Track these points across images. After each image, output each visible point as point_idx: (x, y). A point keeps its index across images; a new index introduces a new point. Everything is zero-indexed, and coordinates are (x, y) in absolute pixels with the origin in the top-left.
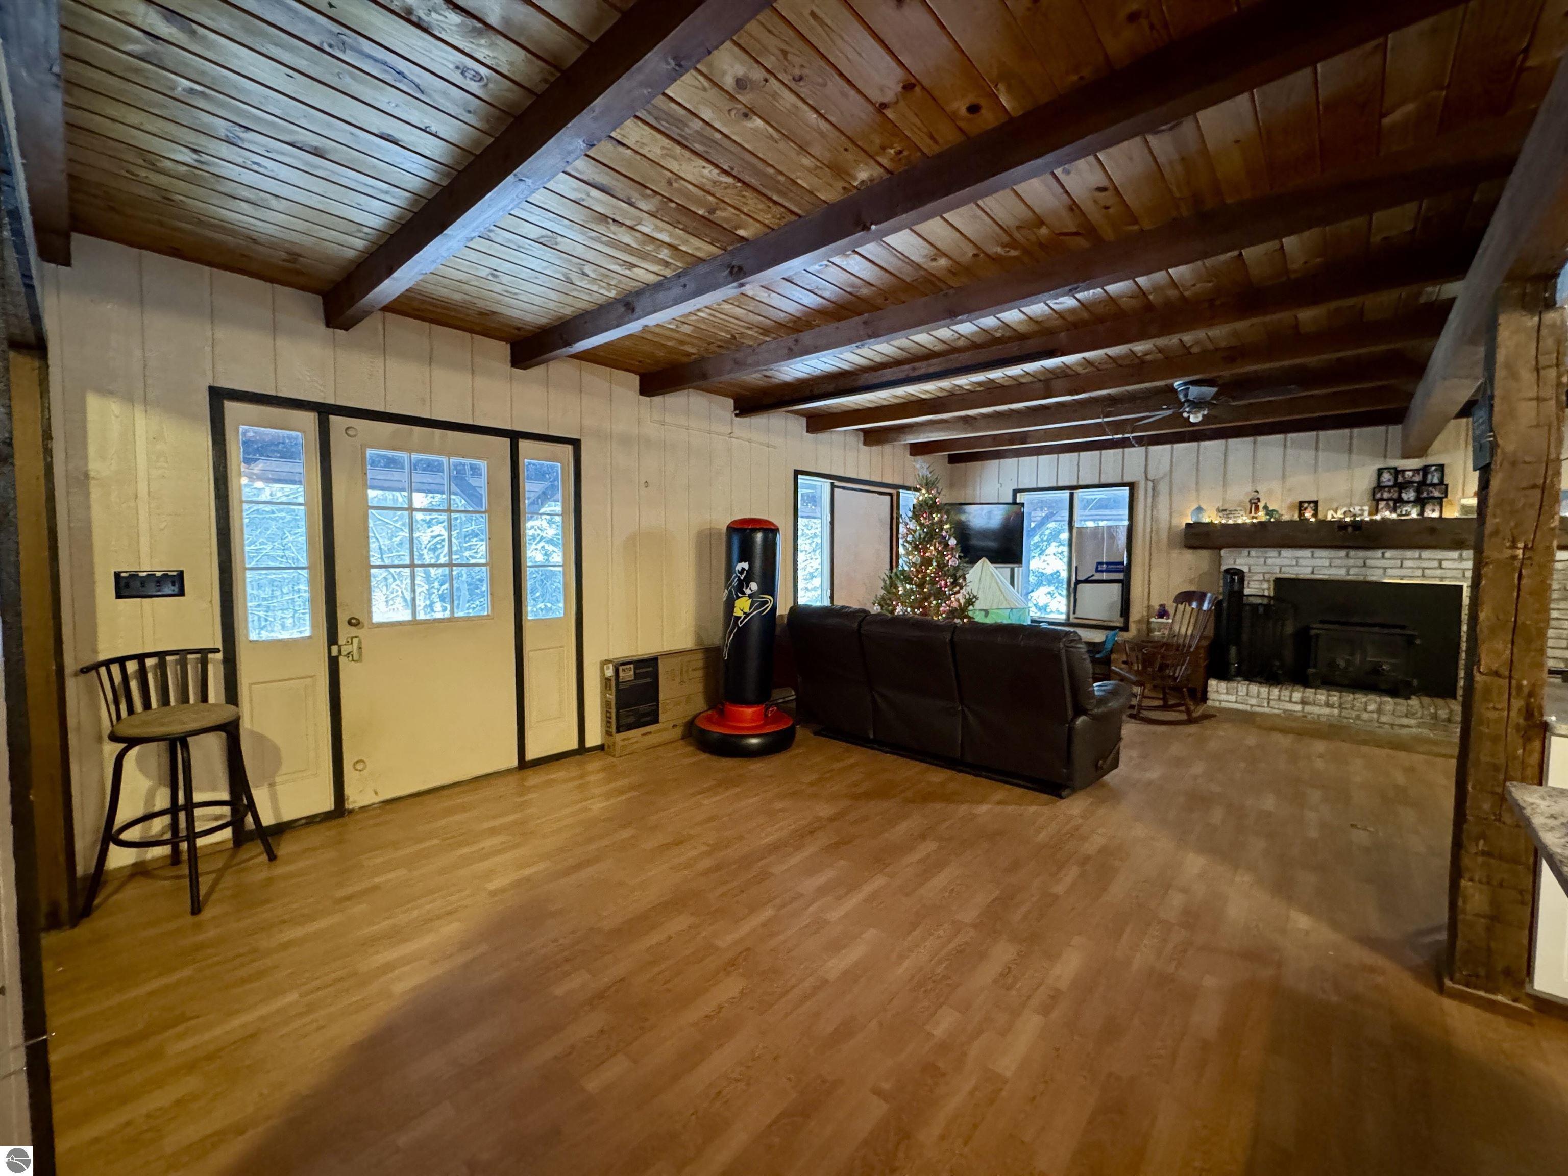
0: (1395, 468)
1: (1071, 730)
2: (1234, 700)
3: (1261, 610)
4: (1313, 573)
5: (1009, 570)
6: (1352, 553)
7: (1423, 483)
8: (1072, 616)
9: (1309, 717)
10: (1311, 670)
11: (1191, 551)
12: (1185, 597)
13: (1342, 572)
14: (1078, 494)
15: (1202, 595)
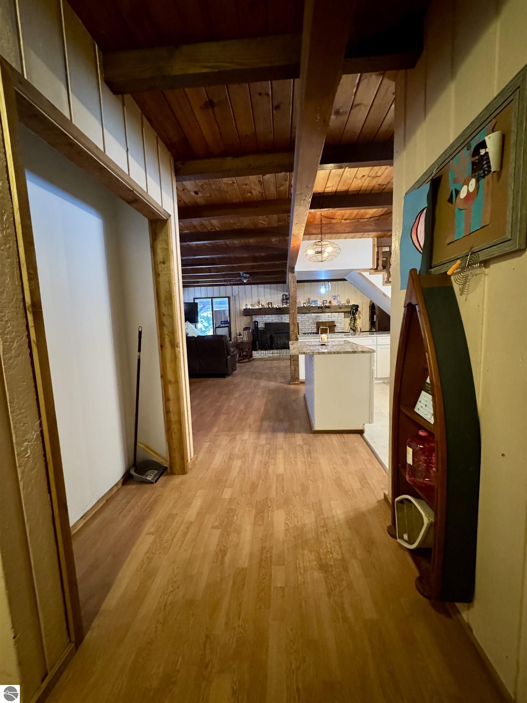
0: (285, 295)
1: (227, 360)
2: (258, 356)
3: (262, 331)
4: (272, 321)
5: (194, 325)
6: (279, 316)
8: (215, 334)
9: (274, 357)
10: (273, 345)
11: (245, 317)
12: (245, 329)
13: (278, 320)
14: (214, 300)
15: (250, 328)
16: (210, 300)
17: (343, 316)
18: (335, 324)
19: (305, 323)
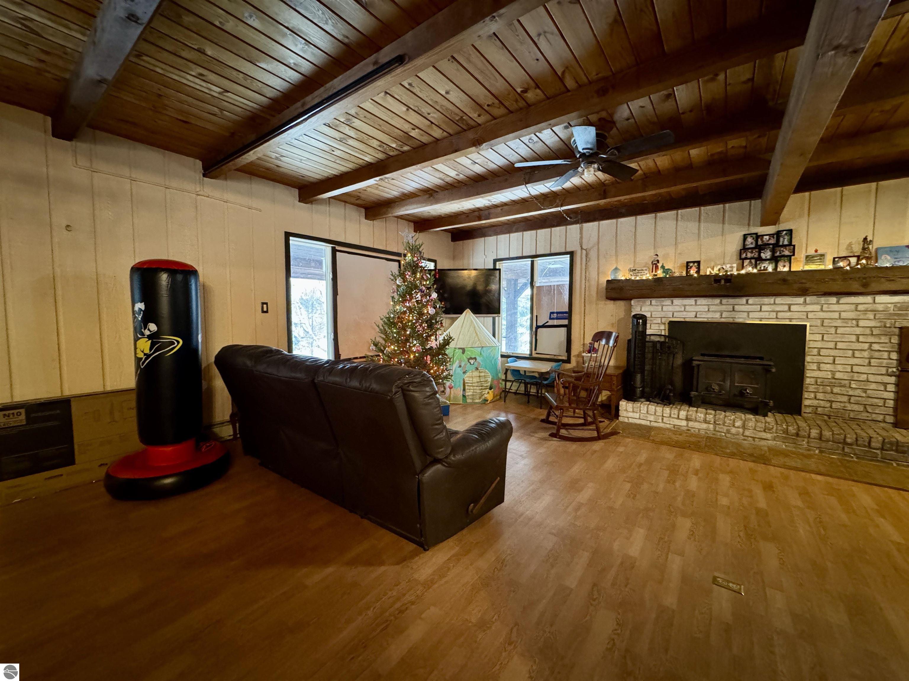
0: (756, 234)
1: (420, 482)
2: (638, 417)
3: (658, 345)
4: (696, 317)
5: (492, 318)
6: (725, 301)
7: (777, 245)
8: (534, 352)
9: (692, 430)
10: (693, 393)
11: (612, 302)
12: (599, 336)
13: (717, 315)
14: (539, 262)
15: (609, 334)
16: (528, 262)
19: (836, 327)
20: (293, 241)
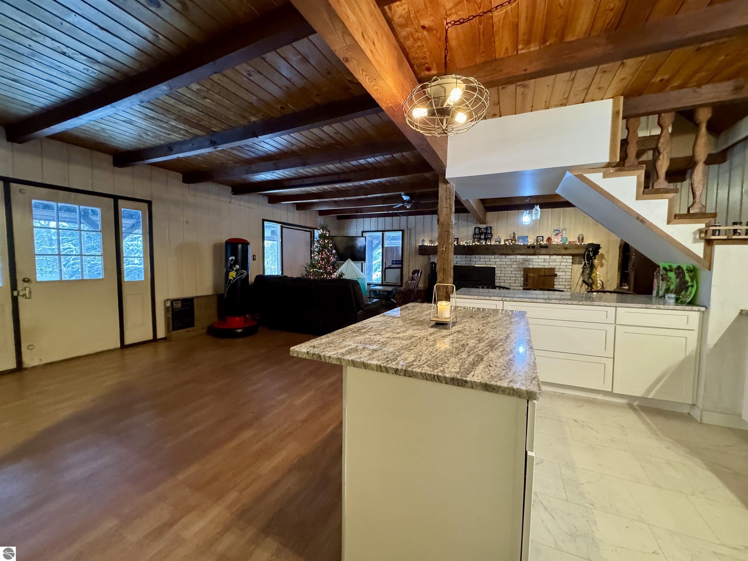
0: (479, 228)
4: (456, 263)
5: (361, 264)
6: (467, 256)
7: (486, 233)
8: (384, 281)
11: (422, 256)
12: (414, 272)
14: (386, 234)
16: (380, 234)
17: (571, 261)
18: (556, 273)
19: (505, 268)
20: (266, 223)
